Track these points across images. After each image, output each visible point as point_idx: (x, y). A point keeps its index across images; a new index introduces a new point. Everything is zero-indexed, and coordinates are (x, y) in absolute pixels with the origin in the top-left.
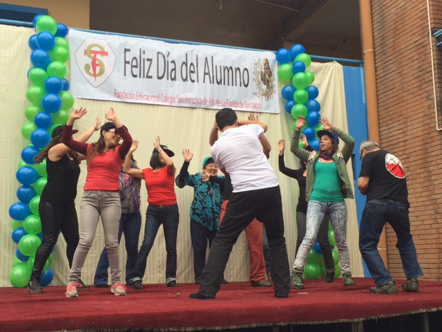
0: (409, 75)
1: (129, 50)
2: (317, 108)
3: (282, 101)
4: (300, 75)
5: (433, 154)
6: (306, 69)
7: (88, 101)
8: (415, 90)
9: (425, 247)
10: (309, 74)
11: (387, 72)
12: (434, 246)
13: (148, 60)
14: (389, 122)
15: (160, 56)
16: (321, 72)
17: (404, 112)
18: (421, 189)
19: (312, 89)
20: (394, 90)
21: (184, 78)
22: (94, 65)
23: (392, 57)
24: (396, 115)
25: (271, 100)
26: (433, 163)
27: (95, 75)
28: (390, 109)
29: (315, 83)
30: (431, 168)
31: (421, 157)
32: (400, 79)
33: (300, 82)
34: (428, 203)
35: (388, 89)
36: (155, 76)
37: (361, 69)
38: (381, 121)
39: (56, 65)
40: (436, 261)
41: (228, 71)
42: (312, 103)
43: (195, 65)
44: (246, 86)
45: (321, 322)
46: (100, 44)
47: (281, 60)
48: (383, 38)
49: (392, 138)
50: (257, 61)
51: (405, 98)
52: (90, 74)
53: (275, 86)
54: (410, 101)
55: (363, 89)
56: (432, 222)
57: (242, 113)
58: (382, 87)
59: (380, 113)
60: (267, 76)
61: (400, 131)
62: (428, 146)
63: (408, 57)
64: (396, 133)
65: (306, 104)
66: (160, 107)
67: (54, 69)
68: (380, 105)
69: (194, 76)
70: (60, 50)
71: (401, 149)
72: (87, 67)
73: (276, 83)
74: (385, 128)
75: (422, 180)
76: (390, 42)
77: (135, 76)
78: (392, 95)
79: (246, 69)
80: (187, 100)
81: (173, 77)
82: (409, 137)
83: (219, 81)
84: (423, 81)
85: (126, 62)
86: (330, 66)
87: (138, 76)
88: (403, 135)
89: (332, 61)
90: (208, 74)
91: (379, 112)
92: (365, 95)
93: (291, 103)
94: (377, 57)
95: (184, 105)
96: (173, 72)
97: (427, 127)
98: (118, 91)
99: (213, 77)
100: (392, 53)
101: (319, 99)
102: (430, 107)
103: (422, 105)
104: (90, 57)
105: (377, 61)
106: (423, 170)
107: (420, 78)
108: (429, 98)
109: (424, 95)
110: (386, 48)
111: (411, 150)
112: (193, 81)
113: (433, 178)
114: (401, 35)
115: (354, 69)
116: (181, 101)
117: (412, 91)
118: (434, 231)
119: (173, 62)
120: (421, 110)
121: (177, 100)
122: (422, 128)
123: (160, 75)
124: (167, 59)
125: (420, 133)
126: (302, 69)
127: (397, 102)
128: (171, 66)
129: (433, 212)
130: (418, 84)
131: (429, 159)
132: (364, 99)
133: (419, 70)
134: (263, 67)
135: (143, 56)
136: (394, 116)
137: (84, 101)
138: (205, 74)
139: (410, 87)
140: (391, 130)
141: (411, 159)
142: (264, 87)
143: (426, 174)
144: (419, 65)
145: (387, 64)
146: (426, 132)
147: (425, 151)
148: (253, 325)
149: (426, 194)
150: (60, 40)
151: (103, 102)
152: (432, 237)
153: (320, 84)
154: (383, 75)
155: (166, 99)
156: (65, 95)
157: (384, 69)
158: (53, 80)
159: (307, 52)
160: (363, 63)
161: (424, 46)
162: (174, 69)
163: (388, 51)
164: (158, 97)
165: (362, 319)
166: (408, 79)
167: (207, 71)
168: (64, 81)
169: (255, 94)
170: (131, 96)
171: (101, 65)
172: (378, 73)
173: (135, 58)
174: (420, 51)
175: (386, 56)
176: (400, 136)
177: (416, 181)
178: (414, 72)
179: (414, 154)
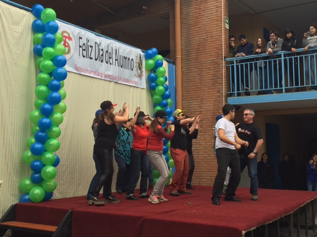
0: (206, 77)
1: (81, 38)
8: (210, 86)
9: (210, 168)
11: (190, 71)
13: (91, 46)
14: (189, 99)
15: (97, 45)
17: (201, 96)
20: (195, 82)
21: (107, 61)
22: (65, 46)
23: (194, 64)
24: (195, 96)
25: (142, 80)
28: (190, 92)
32: (199, 77)
35: (190, 81)
36: (94, 59)
37: (174, 66)
41: (125, 59)
43: (111, 53)
44: (132, 70)
46: (68, 32)
47: (147, 57)
48: (188, 51)
49: (191, 108)
50: (137, 55)
54: (206, 91)
55: (174, 78)
58: (185, 79)
59: (183, 93)
60: (140, 65)
63: (207, 67)
64: (194, 106)
67: (60, 50)
68: (183, 88)
69: (111, 61)
73: (144, 70)
74: (186, 102)
76: (193, 55)
77: (84, 57)
78: (193, 85)
80: (109, 76)
81: (102, 60)
84: (216, 82)
85: (80, 47)
87: (86, 56)
88: (199, 108)
90: (117, 60)
93: (153, 84)
94: (183, 61)
95: (107, 79)
96: (102, 57)
97: (217, 106)
100: (195, 61)
102: (220, 97)
103: (214, 95)
107: (214, 80)
108: (219, 92)
109: (216, 90)
110: (190, 58)
114: (202, 53)
115: (171, 65)
116: (106, 76)
117: (208, 86)
119: (102, 50)
120: (214, 97)
122: (213, 107)
123: (96, 58)
125: (212, 109)
127: (196, 89)
128: (101, 53)
130: (212, 83)
132: (174, 83)
133: (213, 76)
134: (139, 59)
139: (207, 84)
140: (191, 104)
141: (204, 122)
142: (139, 71)
144: (214, 73)
145: (190, 67)
146: (216, 109)
151: (69, 73)
154: (187, 72)
155: (99, 74)
157: (188, 69)
158: (62, 58)
160: (176, 63)
161: (218, 64)
162: (102, 55)
163: (191, 60)
166: (206, 79)
167: (116, 58)
170: (83, 70)
171: (69, 47)
172: (183, 70)
174: (215, 66)
175: (190, 62)
176: (197, 108)
177: (206, 134)
178: (210, 76)
179: (207, 119)
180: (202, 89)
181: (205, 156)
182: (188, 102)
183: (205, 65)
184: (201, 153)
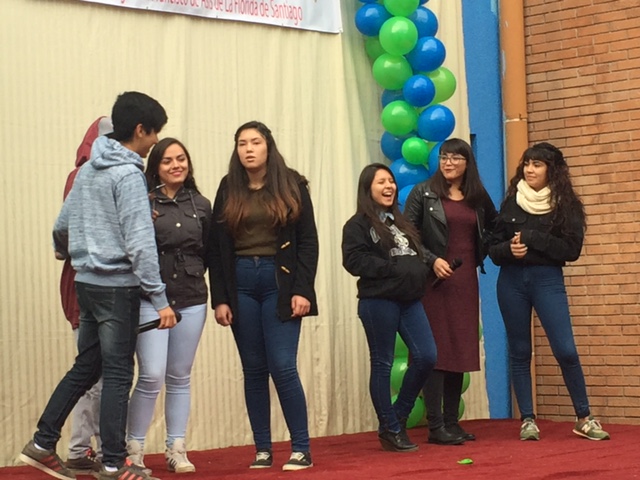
14: (555, 65)
17: (598, 49)
24: (575, 52)
28: (558, 35)
42: (422, 14)
49: (560, 104)
51: (603, 18)
54: (618, 25)
59: (530, 40)
61: (585, 91)
64: (574, 92)
68: (530, 21)
71: (585, 130)
74: (542, 77)
88: (593, 99)
91: (526, 37)
111: (614, 137)
127: (581, 22)
140: (561, 84)
141: (613, 157)
176: (585, 101)
177: (623, 207)
179: (623, 146)
181: (619, 299)
182: (551, 76)
184: (603, 289)
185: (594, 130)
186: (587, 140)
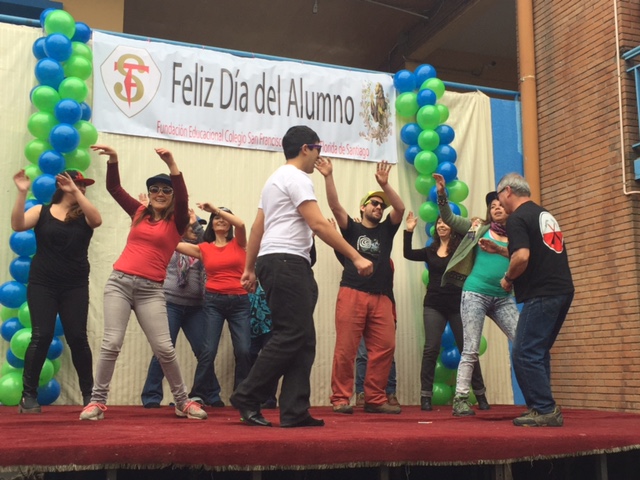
0: (586, 113)
1: (180, 65)
2: (452, 157)
3: (400, 147)
4: (428, 109)
5: (618, 228)
6: (437, 101)
7: (118, 137)
8: (595, 135)
9: (604, 362)
10: (440, 108)
11: (554, 109)
12: (616, 362)
13: (208, 80)
14: (556, 181)
15: (226, 76)
16: (459, 106)
17: (577, 168)
18: (599, 279)
19: (445, 129)
20: (564, 135)
21: (260, 107)
22: (129, 85)
23: (562, 87)
24: (565, 171)
25: (385, 144)
26: (618, 242)
27: (129, 100)
28: (557, 162)
29: (450, 121)
30: (614, 249)
31: (600, 232)
32: (572, 119)
33: (429, 119)
34: (609, 299)
35: (554, 133)
36: (217, 104)
37: (517, 104)
38: (543, 180)
39: (71, 82)
40: (619, 383)
41: (324, 99)
42: (445, 149)
43: (276, 89)
44: (349, 123)
45: (451, 464)
46: (138, 55)
47: (401, 87)
48: (550, 59)
49: (558, 205)
50: (366, 88)
52: (122, 98)
53: (391, 123)
54: (586, 152)
55: (519, 133)
56: (614, 326)
57: (343, 162)
58: (547, 130)
59: (543, 168)
60: (380, 110)
61: (571, 195)
62: (611, 216)
63: (585, 88)
64: (565, 197)
65: (435, 152)
66: (223, 150)
67: (70, 88)
68: (543, 156)
69: (274, 106)
70: (79, 61)
71: (571, 220)
72: (118, 88)
73: (392, 119)
74: (549, 189)
75: (600, 266)
76: (559, 66)
77: (188, 103)
78: (560, 143)
79: (350, 98)
80: (263, 140)
81: (243, 106)
82: (583, 204)
83: (310, 114)
84: (605, 123)
85: (176, 83)
86: (472, 98)
87: (193, 102)
88: (575, 200)
89: (474, 90)
90: (295, 103)
91: (540, 166)
92: (522, 142)
93: (414, 149)
94: (540, 87)
95: (258, 147)
96: (244, 99)
97: (609, 189)
98: (163, 123)
99: (302, 108)
100: (562, 81)
101: (454, 144)
102: (615, 160)
103: (603, 158)
104: (122, 72)
105: (540, 93)
106: (602, 252)
107: (601, 119)
108: (614, 147)
109: (607, 143)
110: (553, 74)
111: (587, 222)
112: (272, 113)
113: (617, 263)
114: (576, 55)
115: (506, 103)
116: (254, 141)
117: (590, 137)
118: (616, 340)
119: (244, 84)
120: (603, 165)
121: (249, 140)
122: (602, 191)
123: (225, 103)
124: (235, 80)
126: (431, 100)
127: (567, 152)
128: (241, 90)
129: (616, 312)
130: (599, 127)
131: (612, 236)
132: (519, 146)
133: (600, 106)
134: (375, 96)
135: (200, 75)
136: (561, 173)
137: (112, 136)
138: (291, 103)
139: (586, 132)
140: (558, 193)
141: (586, 235)
142: (376, 125)
143: (606, 258)
144: (601, 99)
145: (554, 97)
146: (608, 196)
147: (607, 225)
148: (352, 465)
149: (606, 286)
150: (79, 47)
151: (140, 139)
152: (613, 348)
153: (456, 124)
154: (549, 112)
155: (233, 137)
156: (85, 126)
157: (551, 105)
158: (68, 104)
159: (439, 76)
160: (519, 95)
161: (608, 72)
162: (245, 95)
163: (556, 78)
164: (221, 135)
165: (510, 461)
166: (584, 120)
167: (293, 99)
168: (83, 107)
169: (362, 134)
170: (182, 131)
171: (139, 85)
172: (541, 109)
173: (188, 77)
174: (602, 79)
175: (553, 85)
177: (592, 267)
178: (593, 110)
179: (591, 228)
180: (578, 148)
181: (592, 328)
182: (554, 188)
183: (581, 83)
184: (583, 322)
185: (576, 219)
186: (572, 226)
